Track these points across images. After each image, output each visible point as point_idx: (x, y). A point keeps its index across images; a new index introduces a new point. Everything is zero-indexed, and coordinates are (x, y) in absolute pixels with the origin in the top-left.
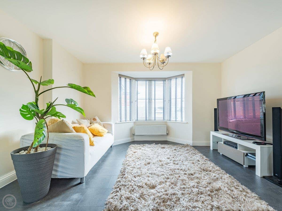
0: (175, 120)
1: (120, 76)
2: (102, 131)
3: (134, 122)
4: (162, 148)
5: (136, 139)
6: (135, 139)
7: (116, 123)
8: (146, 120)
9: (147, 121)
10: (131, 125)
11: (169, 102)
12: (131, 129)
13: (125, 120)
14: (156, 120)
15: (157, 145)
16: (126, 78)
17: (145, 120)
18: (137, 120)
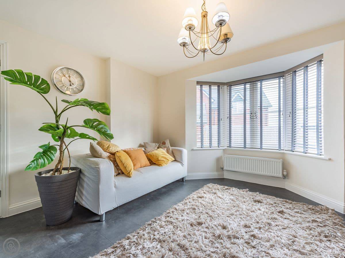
0: (302, 151)
1: (201, 83)
2: (162, 159)
3: (224, 149)
4: (255, 201)
5: (227, 176)
6: (224, 176)
7: (193, 150)
8: (245, 147)
9: (246, 149)
10: (219, 153)
11: (291, 116)
12: (219, 160)
13: (209, 146)
14: (263, 148)
15: (251, 193)
16: (211, 86)
17: (243, 147)
18: (230, 147)
